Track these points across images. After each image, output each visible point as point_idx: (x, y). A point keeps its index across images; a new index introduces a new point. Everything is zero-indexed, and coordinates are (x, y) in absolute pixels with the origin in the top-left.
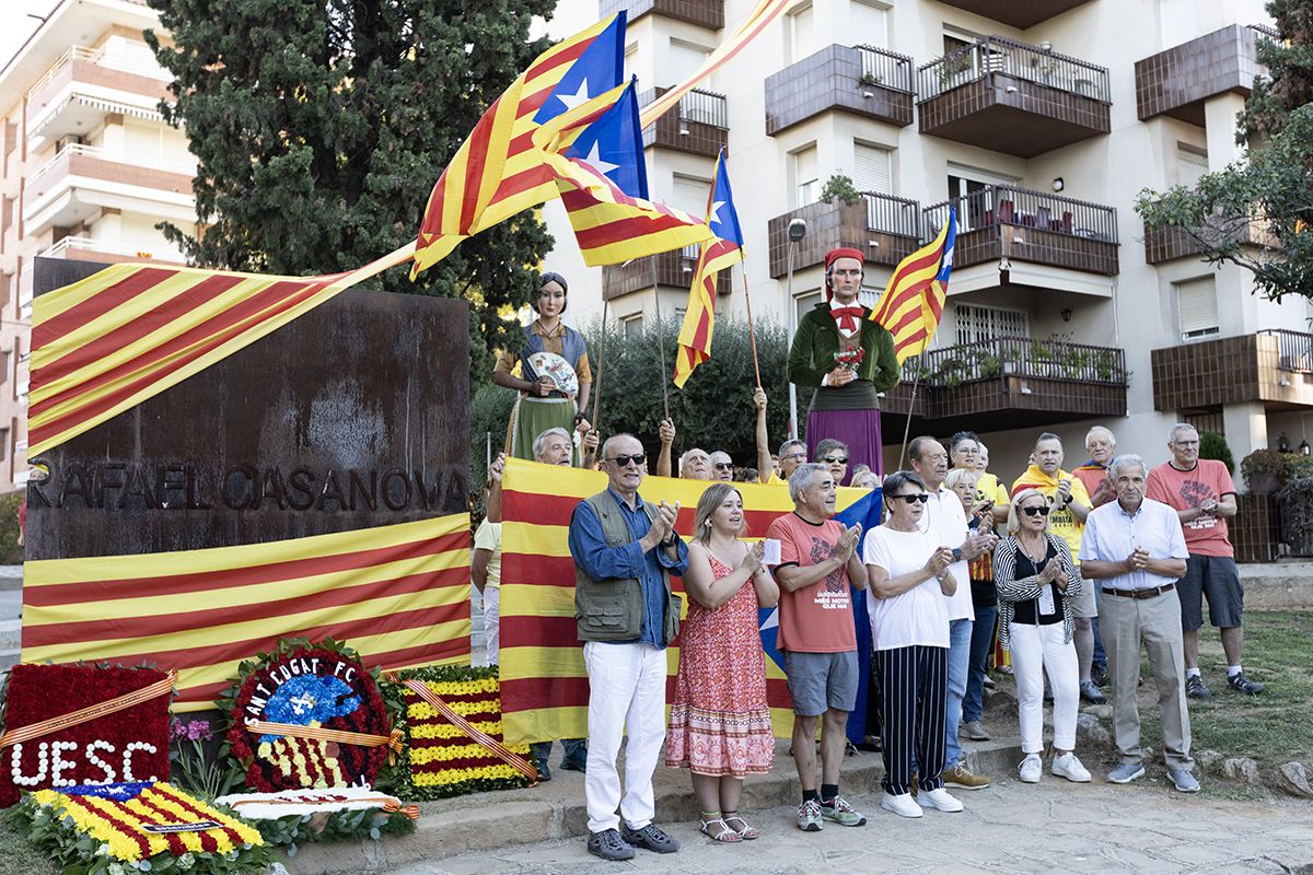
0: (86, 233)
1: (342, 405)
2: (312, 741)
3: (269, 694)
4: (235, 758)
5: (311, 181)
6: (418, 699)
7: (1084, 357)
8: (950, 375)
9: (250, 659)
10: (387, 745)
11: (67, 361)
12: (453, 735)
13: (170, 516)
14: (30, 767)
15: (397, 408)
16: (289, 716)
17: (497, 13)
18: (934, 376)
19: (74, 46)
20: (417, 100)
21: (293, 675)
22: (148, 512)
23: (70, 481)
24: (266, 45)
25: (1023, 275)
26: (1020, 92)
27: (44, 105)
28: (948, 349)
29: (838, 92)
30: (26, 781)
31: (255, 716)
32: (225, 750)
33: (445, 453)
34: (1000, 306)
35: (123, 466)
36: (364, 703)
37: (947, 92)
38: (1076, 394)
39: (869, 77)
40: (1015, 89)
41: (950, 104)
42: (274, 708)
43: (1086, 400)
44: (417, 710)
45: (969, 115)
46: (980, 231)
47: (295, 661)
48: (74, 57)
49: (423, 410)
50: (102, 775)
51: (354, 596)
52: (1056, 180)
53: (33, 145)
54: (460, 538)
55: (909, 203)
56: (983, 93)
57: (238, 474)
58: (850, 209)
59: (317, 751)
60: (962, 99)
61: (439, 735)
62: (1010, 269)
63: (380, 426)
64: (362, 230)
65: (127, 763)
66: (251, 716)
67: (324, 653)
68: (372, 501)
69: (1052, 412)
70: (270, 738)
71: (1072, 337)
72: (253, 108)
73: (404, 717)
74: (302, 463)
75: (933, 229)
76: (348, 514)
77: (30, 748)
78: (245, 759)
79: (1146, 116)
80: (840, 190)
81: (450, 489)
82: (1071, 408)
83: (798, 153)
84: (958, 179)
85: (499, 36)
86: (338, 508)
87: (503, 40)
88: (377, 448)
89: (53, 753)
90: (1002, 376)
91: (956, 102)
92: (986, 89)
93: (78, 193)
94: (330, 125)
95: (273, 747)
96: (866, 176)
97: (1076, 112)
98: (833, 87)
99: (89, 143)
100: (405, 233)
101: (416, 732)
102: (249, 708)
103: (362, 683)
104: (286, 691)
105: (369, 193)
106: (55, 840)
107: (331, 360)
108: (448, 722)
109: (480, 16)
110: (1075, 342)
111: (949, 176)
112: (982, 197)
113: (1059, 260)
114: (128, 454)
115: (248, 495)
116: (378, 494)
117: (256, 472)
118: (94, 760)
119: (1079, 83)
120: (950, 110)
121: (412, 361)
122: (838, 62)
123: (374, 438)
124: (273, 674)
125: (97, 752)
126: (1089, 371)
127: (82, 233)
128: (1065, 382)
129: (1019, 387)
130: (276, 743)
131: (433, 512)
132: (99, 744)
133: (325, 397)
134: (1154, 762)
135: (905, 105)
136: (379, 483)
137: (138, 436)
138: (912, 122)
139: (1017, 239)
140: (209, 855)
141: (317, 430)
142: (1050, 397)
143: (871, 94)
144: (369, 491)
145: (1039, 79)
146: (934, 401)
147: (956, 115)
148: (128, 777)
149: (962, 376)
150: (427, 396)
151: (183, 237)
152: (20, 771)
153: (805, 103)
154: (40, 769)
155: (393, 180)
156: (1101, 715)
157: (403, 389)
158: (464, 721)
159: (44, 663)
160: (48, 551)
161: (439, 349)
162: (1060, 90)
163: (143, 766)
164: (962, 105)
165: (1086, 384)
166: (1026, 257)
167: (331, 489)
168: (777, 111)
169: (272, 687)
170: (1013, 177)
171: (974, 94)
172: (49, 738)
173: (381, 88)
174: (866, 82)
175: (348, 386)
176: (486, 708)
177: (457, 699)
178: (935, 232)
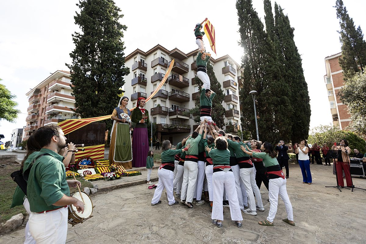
1: (91, 133)
5: (91, 106)
6: (98, 162)
7: (186, 126)
8: (171, 127)
9: (79, 159)
10: (94, 167)
15: (97, 134)
16: (83, 164)
19: (57, 78)
20: (104, 97)
24: (86, 90)
25: (179, 117)
26: (180, 96)
27: (52, 86)
28: (171, 124)
29: (159, 95)
31: (80, 164)
33: (102, 138)
34: (177, 120)
36: (92, 163)
37: (172, 95)
38: (185, 130)
44: (97, 164)
46: (175, 111)
47: (84, 159)
48: (57, 80)
49: (100, 134)
51: (92, 152)
52: (184, 106)
53: (49, 91)
54: (103, 147)
55: (167, 108)
56: (176, 96)
58: (160, 108)
59: (86, 167)
61: (100, 166)
63: (95, 135)
67: (88, 158)
69: (182, 132)
70: (81, 166)
71: (185, 124)
74: (87, 139)
76: (92, 144)
78: (78, 168)
79: (193, 100)
80: (159, 105)
81: (103, 142)
82: (184, 132)
83: (155, 101)
86: (90, 144)
87: (115, 91)
88: (95, 138)
90: (176, 128)
93: (56, 98)
94: (93, 99)
96: (162, 105)
97: (186, 99)
99: (58, 91)
101: (97, 166)
103: (92, 161)
107: (90, 129)
111: (172, 105)
112: (176, 107)
113: (183, 115)
119: (186, 95)
121: (99, 129)
122: (159, 92)
129: (178, 129)
133: (89, 133)
135: (167, 96)
138: (168, 98)
139: (179, 113)
141: (88, 136)
142: (182, 130)
144: (94, 142)
145: (182, 95)
146: (169, 130)
151: (73, 110)
155: (101, 106)
157: (98, 132)
158: (102, 165)
161: (102, 128)
162: (184, 96)
164: (173, 97)
166: (180, 115)
169: (82, 161)
170: (180, 105)
174: (162, 94)
176: (105, 163)
177: (102, 163)
178: (170, 111)
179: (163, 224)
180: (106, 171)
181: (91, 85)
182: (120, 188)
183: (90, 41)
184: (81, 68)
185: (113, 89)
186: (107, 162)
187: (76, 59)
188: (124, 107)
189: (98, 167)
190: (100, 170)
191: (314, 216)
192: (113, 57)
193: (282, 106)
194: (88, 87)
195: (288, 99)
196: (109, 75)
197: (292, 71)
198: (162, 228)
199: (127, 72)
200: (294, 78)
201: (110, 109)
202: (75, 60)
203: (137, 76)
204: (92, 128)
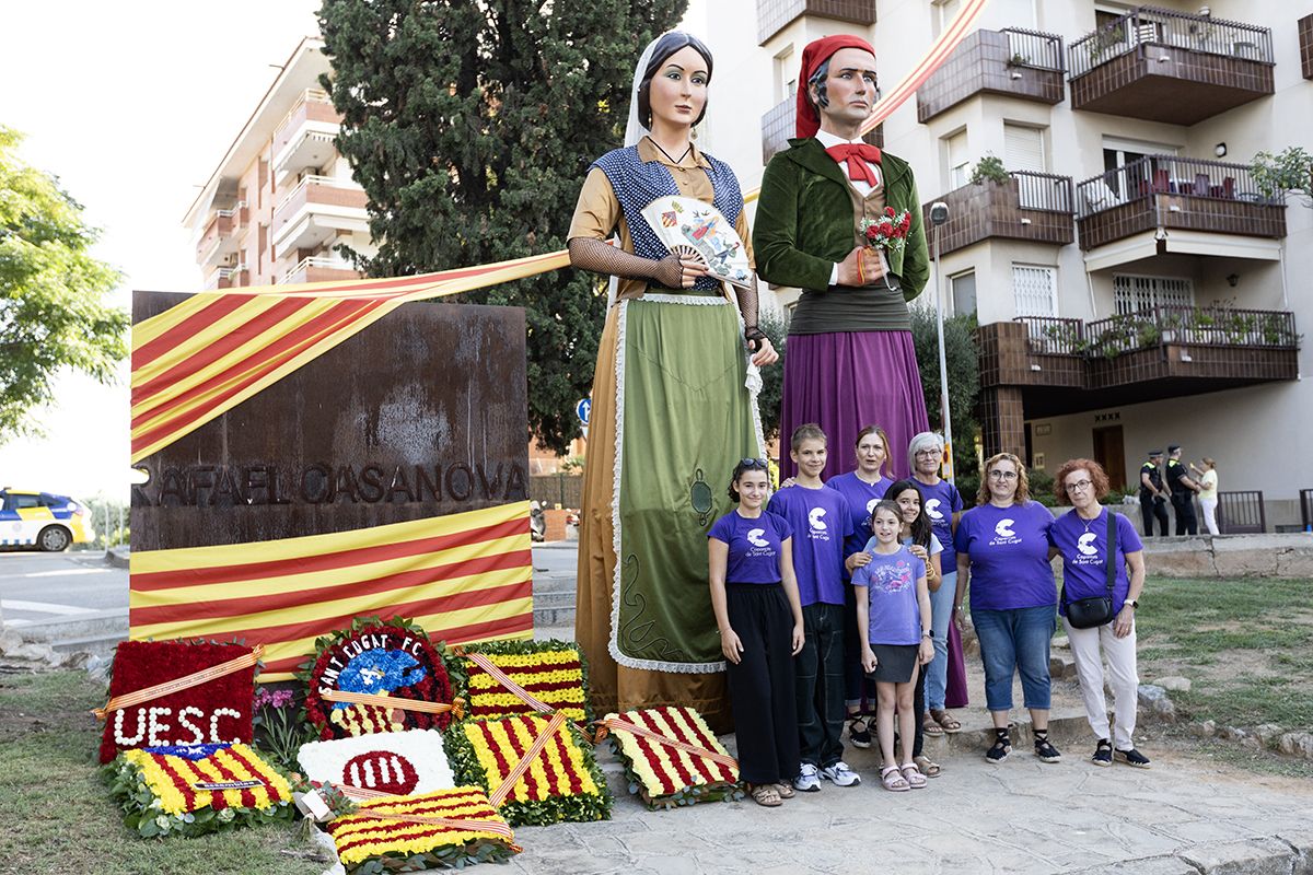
0: (325, 253)
1: (407, 407)
2: (379, 708)
3: (341, 666)
4: (310, 723)
6: (479, 670)
7: (1250, 322)
8: (1108, 345)
9: (325, 636)
10: (450, 712)
11: (162, 379)
12: (512, 703)
13: (255, 511)
14: (130, 730)
15: (459, 408)
16: (359, 686)
17: (614, 34)
18: (1092, 347)
19: (307, 90)
20: (546, 120)
21: (364, 649)
22: (236, 507)
23: (167, 483)
25: (1179, 243)
26: (1174, 61)
27: (285, 143)
28: (1105, 320)
29: (986, 77)
30: (126, 741)
31: (329, 686)
32: (302, 716)
33: (505, 447)
34: (1161, 275)
35: (213, 469)
36: (430, 674)
37: (1099, 67)
38: (1241, 360)
39: (1016, 58)
40: (1167, 58)
41: (1101, 78)
42: (345, 678)
43: (1253, 365)
44: (477, 681)
45: (1122, 88)
46: (1134, 203)
47: (366, 637)
48: (307, 99)
49: (483, 408)
50: (191, 737)
51: (423, 578)
52: (1218, 146)
54: (519, 526)
55: (1062, 179)
56: (1135, 65)
57: (314, 472)
58: (1001, 189)
59: (384, 718)
60: (1113, 72)
61: (499, 704)
62: (1167, 238)
63: (444, 424)
64: (497, 242)
65: (214, 726)
66: (325, 686)
67: (393, 629)
68: (437, 493)
69: (1214, 378)
70: (342, 705)
71: (1235, 303)
72: (399, 139)
73: (466, 687)
74: (373, 460)
75: (1088, 204)
76: (416, 505)
77: (131, 713)
78: (319, 724)
79: (1310, 74)
80: (991, 172)
81: (510, 479)
82: (1237, 374)
83: (949, 138)
84: (1115, 152)
85: (617, 54)
86: (405, 501)
88: (441, 445)
89: (150, 718)
90: (1161, 344)
91: (1107, 76)
92: (1137, 60)
93: (315, 218)
94: (468, 148)
95: (345, 714)
96: (1016, 156)
97: (1235, 76)
98: (980, 72)
99: (324, 174)
100: (537, 243)
101: (477, 701)
102: (323, 679)
103: (428, 656)
104: (358, 664)
105: (505, 207)
106: (126, 794)
107: (397, 367)
108: (507, 691)
109: (599, 38)
110: (1239, 308)
111: (1105, 150)
112: (1141, 167)
113: (1220, 225)
114: (217, 458)
115: (324, 491)
116: (443, 486)
117: (331, 470)
118: (186, 724)
119: (1237, 46)
120: (1102, 84)
121: (472, 364)
122: (984, 47)
123: (438, 435)
124: (345, 649)
125: (190, 717)
126: (1255, 336)
127: (322, 253)
128: (1229, 349)
129: (1179, 355)
130: (347, 710)
131: (494, 501)
132: (190, 710)
133: (392, 400)
134: (1215, 735)
135: (1055, 82)
136: (443, 476)
137: (225, 441)
138: (1063, 99)
139: (1172, 208)
140: (247, 810)
141: (385, 431)
142: (1213, 364)
143: (1020, 76)
144: (434, 484)
145: (1195, 46)
146: (1093, 372)
147: (1108, 88)
148: (215, 738)
149: (1120, 347)
150: (487, 395)
151: (357, 256)
152: (121, 733)
153: (954, 90)
154: (139, 731)
155: (525, 194)
156: (1169, 687)
157: (464, 390)
158: (523, 691)
159: (144, 641)
160: (150, 544)
161: (498, 352)
162: (1217, 56)
163: (229, 729)
164: (1113, 79)
165: (1252, 350)
166: (1183, 225)
167: (400, 483)
168: (928, 98)
169: (344, 660)
170: (1173, 146)
171: (1125, 66)
172: (147, 705)
173: (513, 111)
174: (1014, 64)
175: (413, 389)
176: (546, 677)
177: (516, 670)
178: (1090, 205)
180: (544, 755)
186: (560, 667)
188: (674, 142)
189: (486, 710)
190: (493, 746)
204: (407, 358)
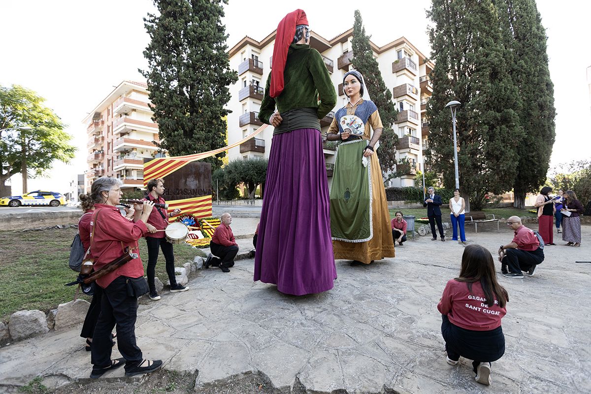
1: (191, 179)
3: (182, 221)
5: (183, 137)
6: (204, 222)
10: (199, 229)
11: (149, 173)
12: (209, 227)
15: (200, 180)
19: (124, 94)
20: (202, 121)
21: (185, 219)
24: (173, 110)
27: (117, 107)
33: (208, 186)
36: (196, 223)
48: (124, 97)
49: (204, 180)
51: (195, 207)
53: (114, 115)
54: (210, 199)
57: (176, 190)
67: (190, 216)
68: (197, 194)
73: (202, 225)
74: (186, 188)
76: (193, 195)
81: (208, 191)
87: (217, 111)
93: (126, 126)
94: (186, 125)
99: (128, 115)
101: (204, 227)
103: (195, 220)
115: (178, 193)
117: (179, 189)
121: (202, 172)
123: (197, 184)
127: (127, 135)
131: (206, 195)
136: (197, 191)
141: (188, 183)
157: (201, 177)
158: (211, 225)
161: (207, 170)
167: (190, 192)
175: (192, 176)
176: (214, 223)
177: (210, 222)
179: (320, 308)
181: (181, 102)
182: (243, 258)
183: (173, 28)
184: (162, 75)
185: (214, 108)
186: (217, 222)
187: (154, 60)
189: (205, 229)
190: (209, 233)
191: (559, 305)
192: (211, 54)
193: (503, 126)
194: (177, 106)
195: (516, 114)
196: (206, 85)
197: (526, 62)
198: (318, 312)
199: (233, 78)
200: (529, 74)
201: (211, 141)
202: (152, 63)
203: (248, 84)
204: (191, 171)
